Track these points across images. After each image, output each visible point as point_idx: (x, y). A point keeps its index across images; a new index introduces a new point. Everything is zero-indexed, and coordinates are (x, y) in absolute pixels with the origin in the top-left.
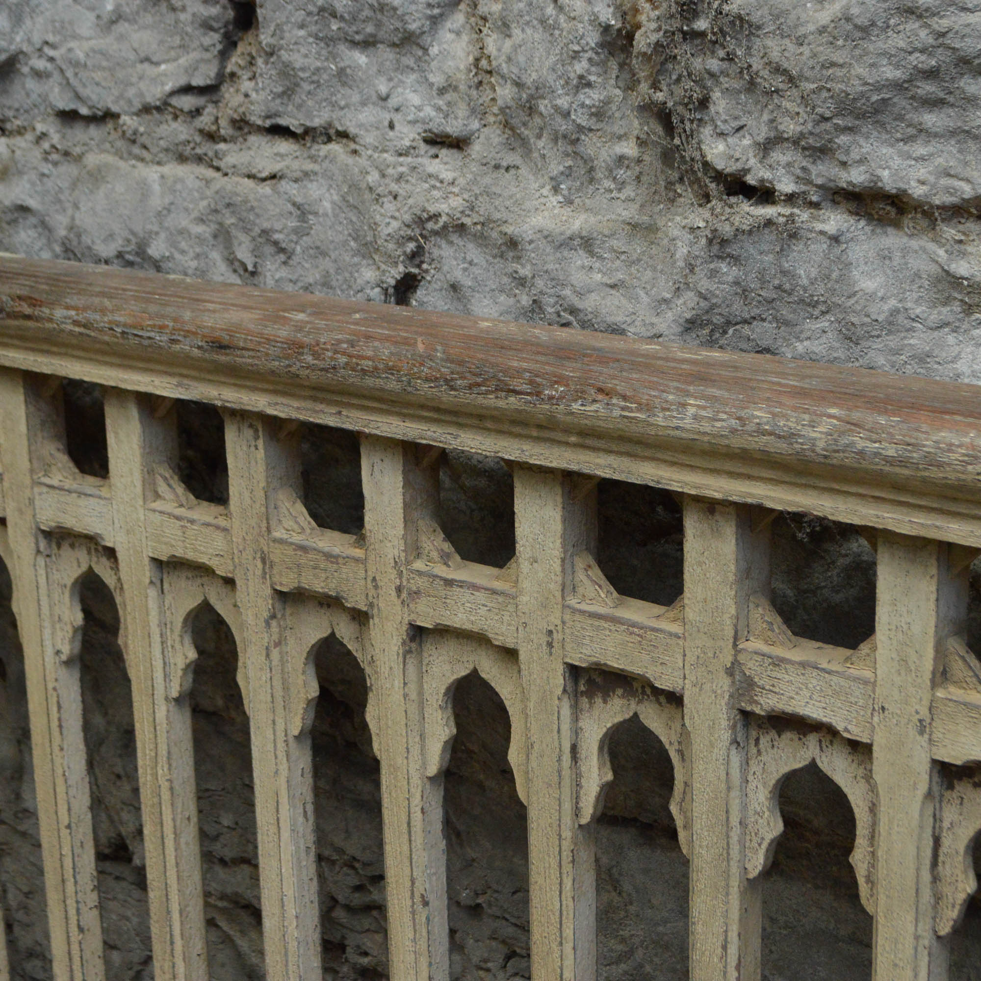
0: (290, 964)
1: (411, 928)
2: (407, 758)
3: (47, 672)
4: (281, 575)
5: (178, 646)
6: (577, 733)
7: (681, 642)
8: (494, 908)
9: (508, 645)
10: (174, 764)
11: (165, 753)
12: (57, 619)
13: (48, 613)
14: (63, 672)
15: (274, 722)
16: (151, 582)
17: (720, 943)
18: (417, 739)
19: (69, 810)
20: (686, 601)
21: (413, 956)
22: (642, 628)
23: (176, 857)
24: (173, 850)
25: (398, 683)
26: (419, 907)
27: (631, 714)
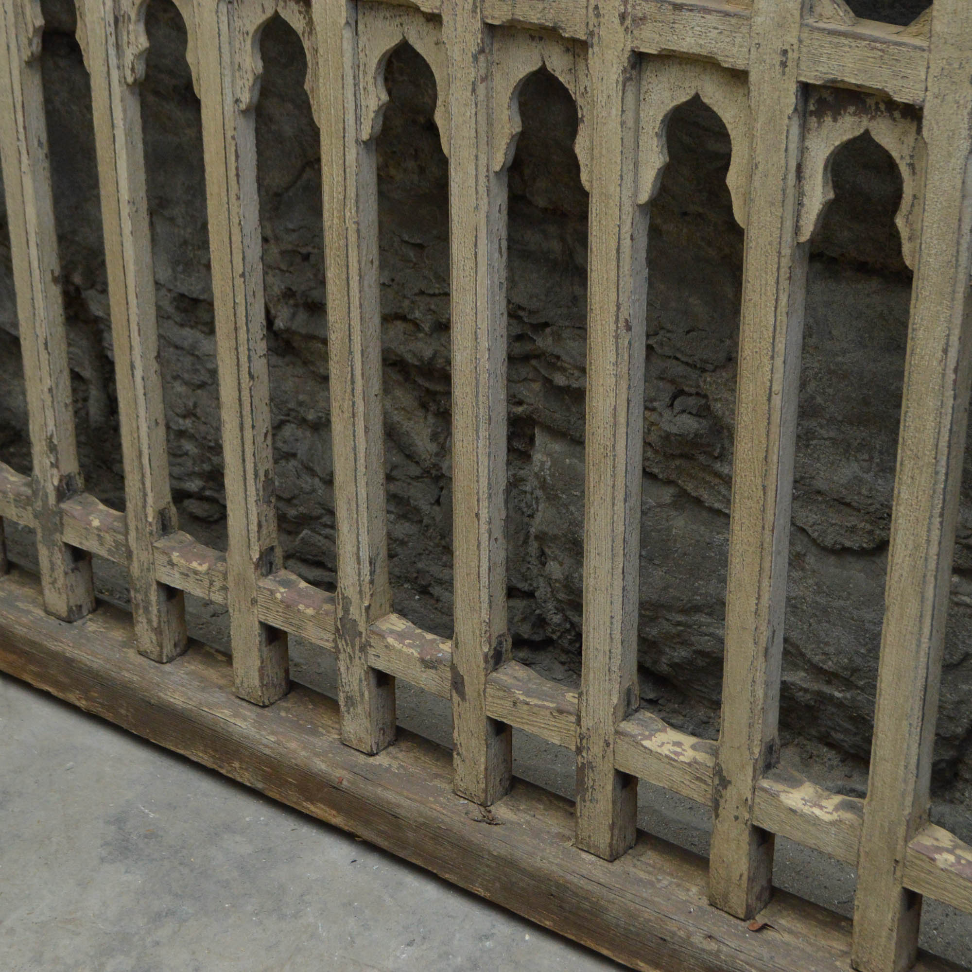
0: (480, 395)
1: (614, 352)
2: (620, 185)
3: (226, 121)
4: (493, 8)
5: (371, 88)
6: (802, 153)
7: (925, 54)
8: (666, 348)
9: (738, 67)
10: (361, 207)
11: (353, 195)
12: (237, 67)
13: (229, 61)
14: (241, 122)
15: (477, 157)
16: (347, 23)
17: (940, 348)
18: (631, 167)
19: (244, 259)
20: (935, 13)
21: (613, 379)
22: (885, 43)
23: (360, 298)
24: (357, 291)
25: (615, 111)
26: (623, 332)
27: (862, 131)
